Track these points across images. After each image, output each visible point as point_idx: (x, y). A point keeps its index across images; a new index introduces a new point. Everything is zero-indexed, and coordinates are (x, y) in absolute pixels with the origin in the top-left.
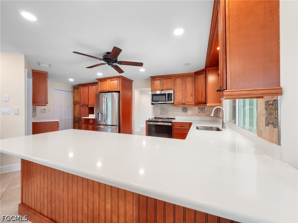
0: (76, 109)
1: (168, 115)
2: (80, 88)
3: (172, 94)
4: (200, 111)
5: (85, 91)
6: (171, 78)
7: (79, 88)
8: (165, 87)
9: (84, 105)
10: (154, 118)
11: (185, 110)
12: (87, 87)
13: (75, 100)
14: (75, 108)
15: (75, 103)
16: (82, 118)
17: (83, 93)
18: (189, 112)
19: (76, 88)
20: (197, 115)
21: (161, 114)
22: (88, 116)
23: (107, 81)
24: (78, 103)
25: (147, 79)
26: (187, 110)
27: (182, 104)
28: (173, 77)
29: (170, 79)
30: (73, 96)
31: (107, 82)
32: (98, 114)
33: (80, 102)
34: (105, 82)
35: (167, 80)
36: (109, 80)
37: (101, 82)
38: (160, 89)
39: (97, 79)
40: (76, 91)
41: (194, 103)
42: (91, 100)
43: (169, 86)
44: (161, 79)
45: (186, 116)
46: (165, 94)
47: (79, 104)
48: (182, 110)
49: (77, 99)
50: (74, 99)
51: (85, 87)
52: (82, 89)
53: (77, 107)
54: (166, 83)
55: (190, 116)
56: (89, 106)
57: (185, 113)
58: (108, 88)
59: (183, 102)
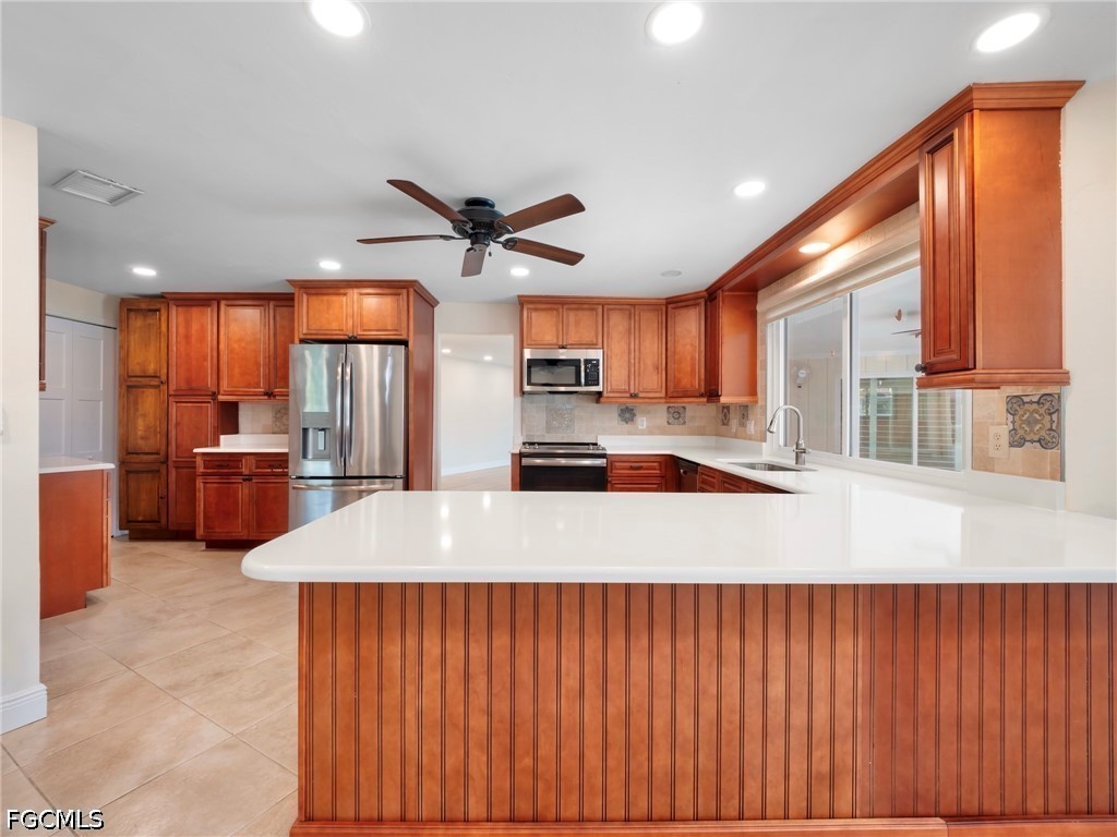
0: (137, 410)
1: (573, 432)
2: (164, 311)
3: (598, 360)
4: (671, 420)
5: (195, 327)
6: (592, 309)
7: (159, 310)
8: (573, 338)
9: (191, 392)
10: (524, 444)
11: (627, 415)
12: (209, 314)
13: (135, 368)
14: (136, 403)
15: (130, 385)
16: (195, 450)
17: (187, 337)
18: (642, 422)
19: (138, 311)
20: (663, 432)
21: (549, 428)
22: (216, 443)
23: (345, 294)
24: (155, 382)
25: (500, 303)
26: (635, 415)
27: (628, 395)
28: (600, 307)
29: (588, 313)
30: (121, 347)
31: (344, 299)
32: (305, 431)
33: (164, 378)
34: (334, 298)
35: (580, 313)
36: (354, 293)
37: (314, 298)
38: (555, 341)
39: (291, 282)
40: (137, 322)
41: (663, 395)
42: (237, 371)
43: (588, 336)
44: (557, 310)
45: (630, 434)
46: (575, 363)
47: (157, 387)
48: (620, 415)
49: (147, 358)
50: (123, 357)
51: (195, 311)
52: (181, 319)
53: (149, 402)
54: (577, 323)
55: (642, 433)
56: (221, 398)
57: (626, 426)
58: (350, 323)
59: (632, 391)
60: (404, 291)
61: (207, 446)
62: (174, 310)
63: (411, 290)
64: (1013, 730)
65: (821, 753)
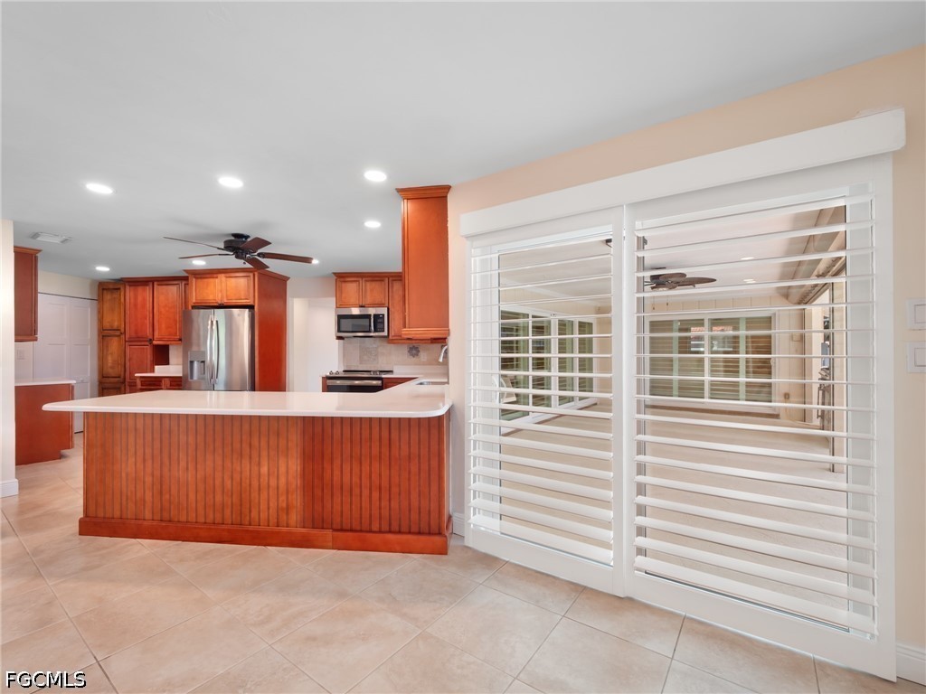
0: (107, 350)
1: (378, 363)
2: (122, 289)
3: (383, 315)
5: (140, 299)
6: (381, 281)
7: (119, 289)
8: (369, 300)
9: (137, 339)
10: (344, 371)
11: (414, 352)
12: (148, 289)
13: (107, 325)
14: (107, 347)
15: (104, 335)
16: (136, 375)
17: (136, 305)
18: (424, 356)
19: (107, 289)
21: (361, 362)
22: (153, 371)
23: (217, 278)
24: (118, 333)
25: (325, 278)
26: (419, 351)
28: (387, 279)
29: (379, 283)
30: (99, 312)
31: (217, 280)
32: (192, 362)
33: (123, 330)
34: (211, 280)
35: (374, 284)
36: (222, 276)
37: (199, 280)
38: (357, 302)
39: (185, 271)
40: (108, 296)
42: (163, 326)
43: (379, 297)
44: (358, 281)
45: (416, 364)
46: (368, 316)
47: (118, 336)
48: (409, 352)
49: (113, 320)
50: (101, 320)
51: (140, 289)
52: (132, 294)
53: (114, 345)
54: (372, 290)
55: (424, 364)
56: (155, 342)
57: (416, 358)
58: (220, 295)
60: (251, 275)
61: (146, 372)
62: (128, 287)
63: (256, 274)
64: (366, 492)
65: (283, 498)
